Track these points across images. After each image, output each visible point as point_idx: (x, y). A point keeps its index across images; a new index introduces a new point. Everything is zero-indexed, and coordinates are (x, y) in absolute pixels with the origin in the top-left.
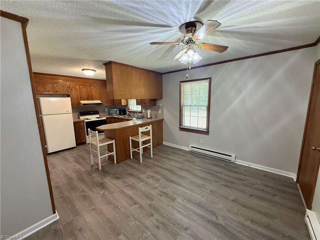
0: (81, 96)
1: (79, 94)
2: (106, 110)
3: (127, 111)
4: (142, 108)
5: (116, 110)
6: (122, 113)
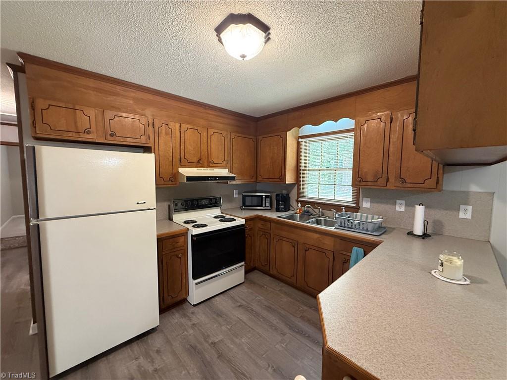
0: (183, 153)
1: (178, 146)
2: (236, 196)
3: (296, 199)
4: (362, 193)
5: (264, 196)
6: (281, 205)
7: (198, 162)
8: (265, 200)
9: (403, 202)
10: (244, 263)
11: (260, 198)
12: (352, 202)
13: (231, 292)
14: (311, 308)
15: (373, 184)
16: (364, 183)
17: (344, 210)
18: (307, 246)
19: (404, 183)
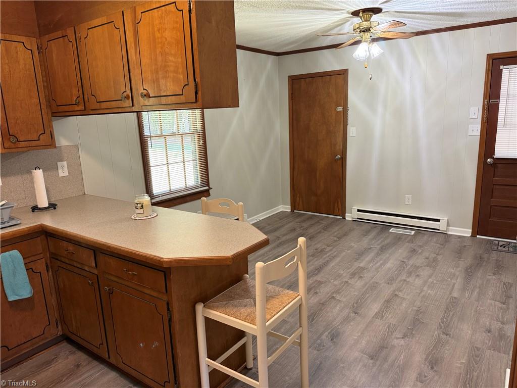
19: (17, 142)
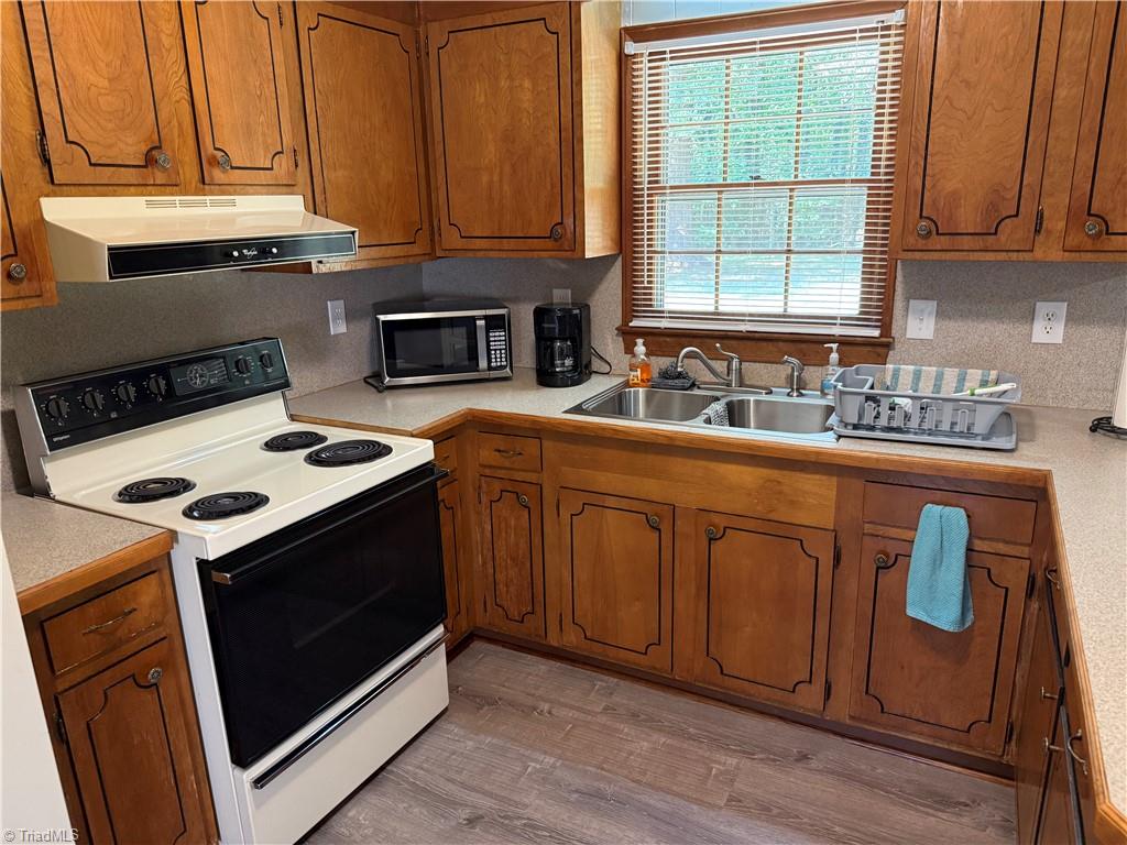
2: (338, 328)
3: (618, 323)
4: (905, 283)
5: (481, 323)
6: (563, 358)
7: (150, 161)
8: (488, 337)
9: (1062, 309)
10: (439, 630)
11: (462, 331)
12: (861, 320)
13: (408, 765)
14: (749, 755)
15: (979, 242)
16: (944, 241)
17: (834, 356)
18: (716, 519)
19: (1104, 236)
